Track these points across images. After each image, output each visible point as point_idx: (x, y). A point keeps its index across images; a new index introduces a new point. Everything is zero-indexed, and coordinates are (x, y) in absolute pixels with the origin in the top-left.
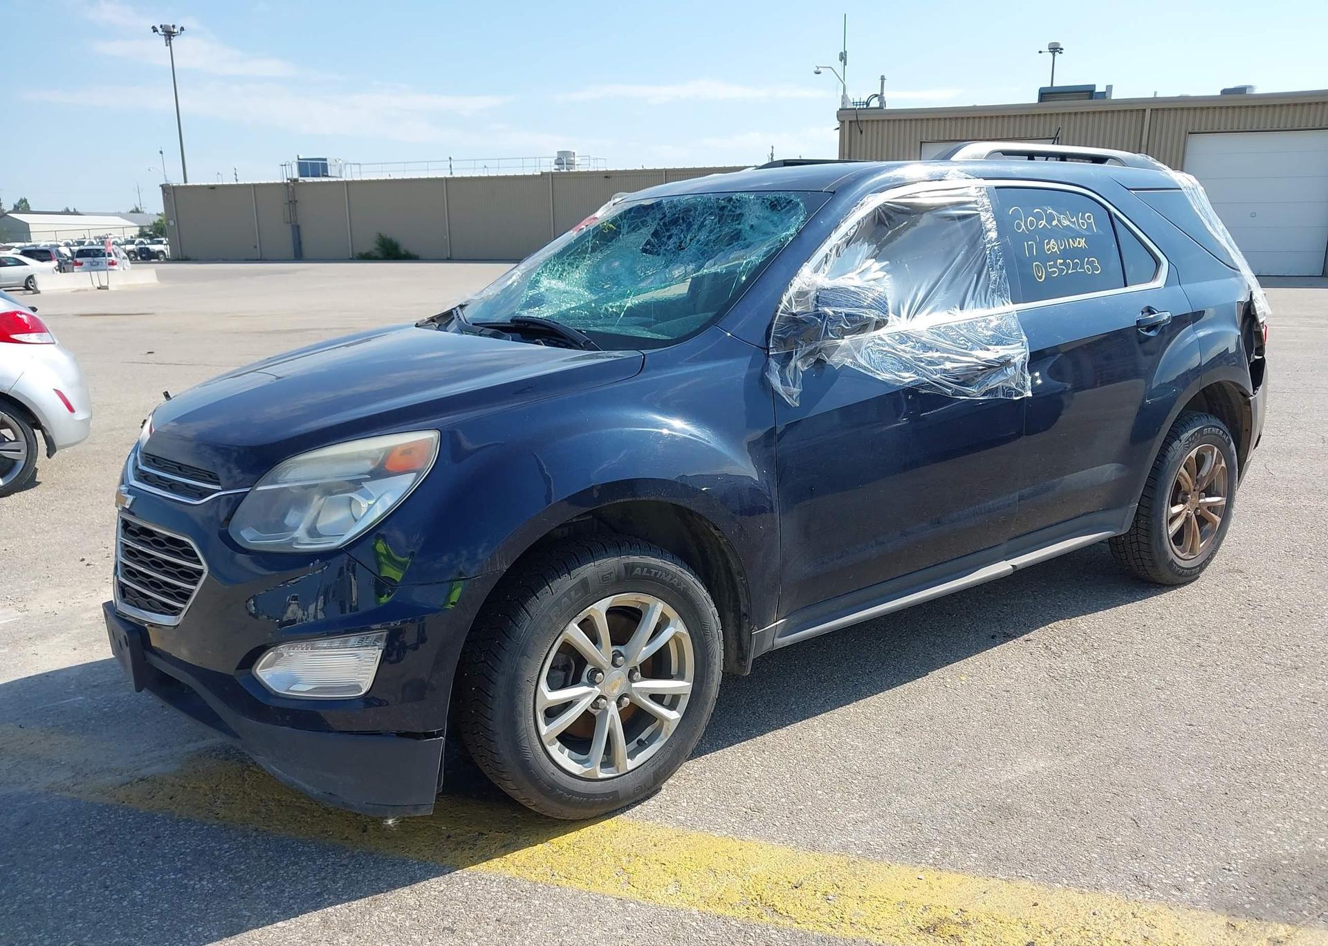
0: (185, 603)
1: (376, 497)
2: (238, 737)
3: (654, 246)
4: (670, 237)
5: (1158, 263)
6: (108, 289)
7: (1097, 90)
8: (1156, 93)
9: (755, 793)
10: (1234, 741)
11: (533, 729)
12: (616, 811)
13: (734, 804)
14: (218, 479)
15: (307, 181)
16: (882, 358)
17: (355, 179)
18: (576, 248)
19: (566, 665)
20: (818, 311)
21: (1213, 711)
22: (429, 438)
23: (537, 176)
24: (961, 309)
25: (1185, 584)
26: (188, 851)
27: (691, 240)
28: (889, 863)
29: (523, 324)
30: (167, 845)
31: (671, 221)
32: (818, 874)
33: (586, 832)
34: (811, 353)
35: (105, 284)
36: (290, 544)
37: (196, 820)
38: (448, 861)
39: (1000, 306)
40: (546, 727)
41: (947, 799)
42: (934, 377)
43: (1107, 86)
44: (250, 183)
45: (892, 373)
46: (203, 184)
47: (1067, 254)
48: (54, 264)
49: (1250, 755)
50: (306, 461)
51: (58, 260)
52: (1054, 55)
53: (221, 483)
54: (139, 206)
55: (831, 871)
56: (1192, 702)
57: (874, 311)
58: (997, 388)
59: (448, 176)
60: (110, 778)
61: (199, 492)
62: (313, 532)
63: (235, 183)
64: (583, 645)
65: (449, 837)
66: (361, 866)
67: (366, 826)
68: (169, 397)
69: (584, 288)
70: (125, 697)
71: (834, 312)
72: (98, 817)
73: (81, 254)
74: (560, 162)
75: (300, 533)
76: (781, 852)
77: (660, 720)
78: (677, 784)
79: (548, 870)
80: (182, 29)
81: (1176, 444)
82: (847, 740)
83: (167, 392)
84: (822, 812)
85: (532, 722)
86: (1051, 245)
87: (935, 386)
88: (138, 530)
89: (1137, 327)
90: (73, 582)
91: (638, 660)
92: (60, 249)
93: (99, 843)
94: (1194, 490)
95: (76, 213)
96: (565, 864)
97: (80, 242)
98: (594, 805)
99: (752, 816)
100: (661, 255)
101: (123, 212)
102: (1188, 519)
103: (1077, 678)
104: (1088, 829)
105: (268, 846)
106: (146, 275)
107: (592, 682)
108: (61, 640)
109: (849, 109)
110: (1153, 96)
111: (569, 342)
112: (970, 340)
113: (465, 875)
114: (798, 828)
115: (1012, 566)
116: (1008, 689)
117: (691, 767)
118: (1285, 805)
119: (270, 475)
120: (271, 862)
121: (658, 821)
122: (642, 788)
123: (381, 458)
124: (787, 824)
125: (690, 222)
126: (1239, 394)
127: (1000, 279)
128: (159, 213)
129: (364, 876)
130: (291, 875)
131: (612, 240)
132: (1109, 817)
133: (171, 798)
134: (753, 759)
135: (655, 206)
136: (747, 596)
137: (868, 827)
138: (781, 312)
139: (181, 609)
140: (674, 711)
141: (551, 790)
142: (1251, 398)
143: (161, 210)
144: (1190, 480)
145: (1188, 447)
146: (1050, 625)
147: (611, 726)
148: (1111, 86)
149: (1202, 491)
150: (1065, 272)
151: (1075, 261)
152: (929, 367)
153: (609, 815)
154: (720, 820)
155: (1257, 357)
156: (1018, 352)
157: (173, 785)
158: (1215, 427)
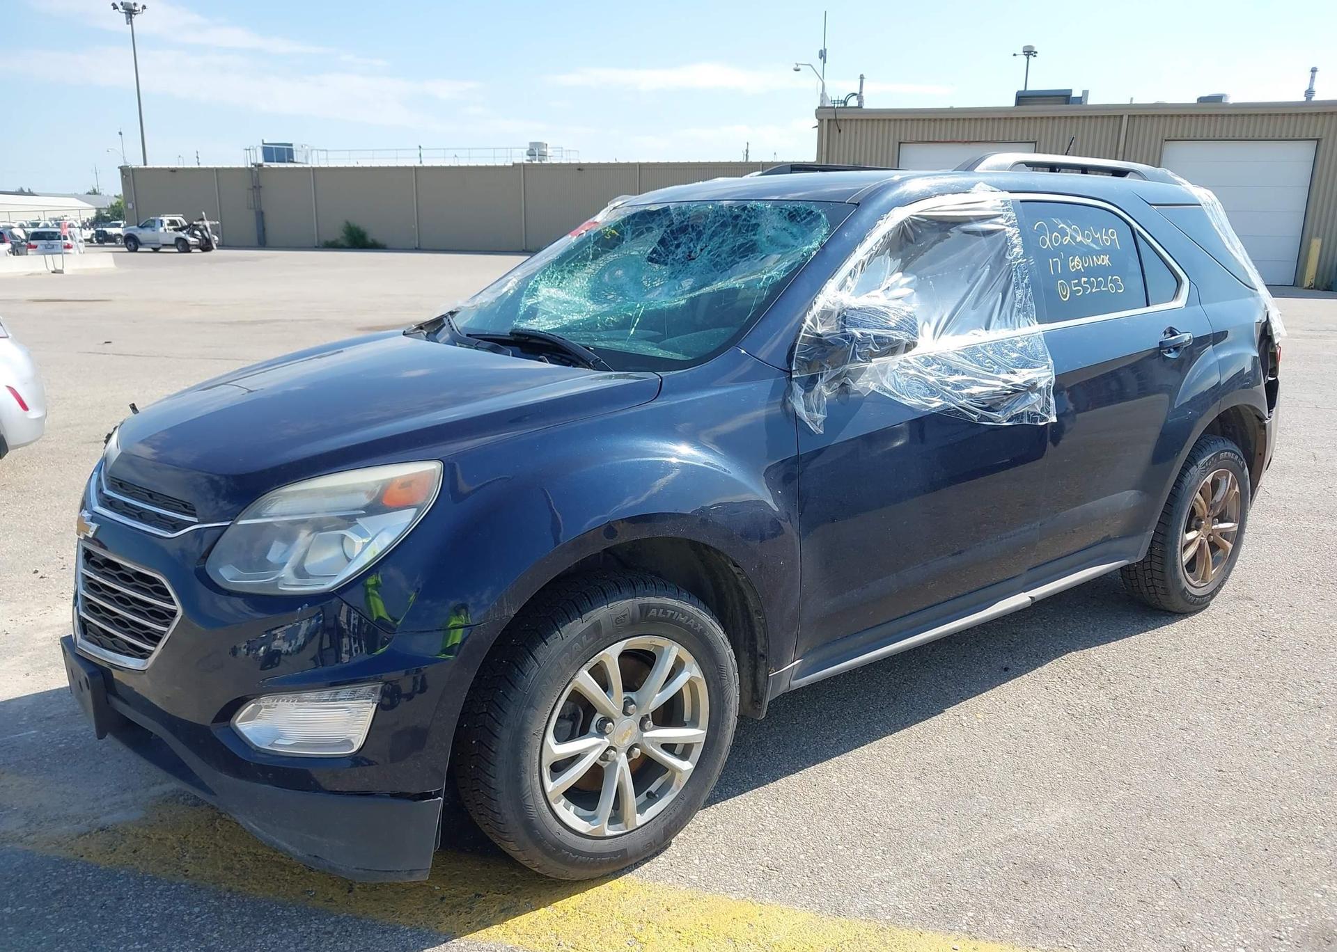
0: (155, 646)
1: (372, 534)
2: (214, 794)
3: (661, 255)
4: (678, 246)
5: (1179, 282)
6: (63, 273)
7: (1074, 95)
8: (1132, 99)
9: (772, 849)
10: (1267, 790)
11: (538, 786)
12: (623, 869)
13: (751, 862)
14: (194, 510)
15: (272, 166)
16: (908, 381)
17: (322, 166)
18: (577, 254)
19: (574, 714)
20: (845, 332)
21: (1241, 754)
22: (430, 470)
23: (508, 167)
24: (986, 329)
25: (1196, 612)
26: (154, 915)
27: (701, 250)
28: (921, 930)
29: (523, 338)
30: (131, 909)
31: (680, 228)
32: (846, 943)
33: (592, 894)
34: (837, 377)
35: (59, 268)
36: (275, 584)
37: (163, 879)
38: (443, 928)
39: (1025, 326)
40: (552, 783)
41: (975, 854)
42: (961, 402)
43: (1083, 91)
44: (213, 167)
45: (917, 397)
46: (163, 167)
47: (1090, 272)
48: (8, 246)
49: (1285, 806)
50: (295, 493)
51: (11, 243)
52: (1028, 58)
53: (197, 514)
54: (96, 188)
55: (859, 940)
56: (1219, 745)
57: (904, 333)
58: (1022, 413)
59: (418, 164)
60: (66, 827)
61: (173, 523)
62: (300, 572)
63: (197, 166)
64: (594, 694)
65: (443, 898)
66: (348, 934)
67: (351, 885)
68: (136, 409)
69: (585, 297)
70: (82, 732)
71: (862, 334)
72: (54, 874)
73: (37, 236)
74: (532, 153)
75: (287, 572)
76: (803, 916)
77: (672, 771)
78: (687, 837)
79: (553, 938)
80: (144, 7)
81: (1193, 470)
82: (865, 786)
83: (133, 404)
84: (844, 870)
85: (537, 778)
86: (1076, 262)
87: (961, 412)
88: (101, 561)
89: (1160, 348)
90: (26, 597)
91: (650, 708)
92: (13, 230)
93: (56, 905)
94: (1208, 516)
95: (30, 194)
96: (571, 932)
97: (35, 223)
98: (601, 864)
99: (770, 875)
100: (669, 265)
101: (79, 193)
102: (1201, 546)
103: (1096, 716)
104: (1127, 891)
105: (243, 910)
106: (104, 260)
107: (601, 732)
108: (13, 663)
109: (828, 108)
110: (1129, 103)
111: (576, 359)
112: (996, 363)
113: (462, 945)
114: (820, 890)
115: (1031, 597)
116: (1027, 729)
117: (703, 817)
118: (1328, 864)
119: (254, 507)
120: (247, 929)
121: (669, 881)
122: (652, 845)
123: (377, 492)
124: (809, 884)
125: (701, 230)
126: (1255, 418)
127: (1026, 297)
128: (117, 194)
129: (351, 946)
130: (269, 945)
131: (615, 247)
132: (1148, 877)
133: (135, 852)
134: (767, 808)
135: (661, 212)
136: (765, 636)
137: (895, 888)
138: (805, 333)
139: (151, 652)
140: (687, 762)
141: (557, 851)
142: (1267, 422)
143: (120, 192)
144: (1205, 507)
145: (1205, 472)
146: (1062, 657)
147: (621, 780)
148: (1088, 91)
149: (1215, 517)
150: (1089, 291)
151: (1100, 279)
152: (955, 392)
153: (617, 874)
154: (736, 880)
155: (1270, 379)
156: (1044, 375)
157: (136, 836)
158: (1231, 451)
